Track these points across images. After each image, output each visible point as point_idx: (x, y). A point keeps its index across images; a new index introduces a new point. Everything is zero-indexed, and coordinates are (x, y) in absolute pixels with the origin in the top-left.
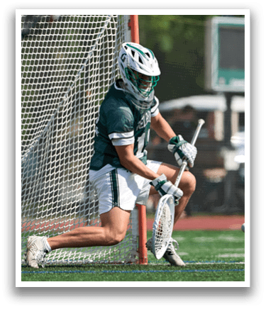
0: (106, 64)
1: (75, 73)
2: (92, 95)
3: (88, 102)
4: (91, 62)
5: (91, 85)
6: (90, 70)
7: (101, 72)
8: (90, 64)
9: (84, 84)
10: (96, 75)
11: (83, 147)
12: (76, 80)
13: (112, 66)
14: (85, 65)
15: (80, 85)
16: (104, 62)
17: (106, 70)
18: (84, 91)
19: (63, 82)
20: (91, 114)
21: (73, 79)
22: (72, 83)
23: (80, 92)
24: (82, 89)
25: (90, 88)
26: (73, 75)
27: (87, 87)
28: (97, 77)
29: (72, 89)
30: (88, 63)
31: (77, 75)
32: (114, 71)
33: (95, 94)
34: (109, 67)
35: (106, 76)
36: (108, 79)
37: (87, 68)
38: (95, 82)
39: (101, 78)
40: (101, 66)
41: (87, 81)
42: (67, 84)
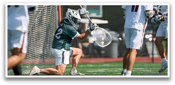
0: (49, 8)
1: (39, 11)
2: (45, 19)
3: (44, 21)
4: (45, 7)
5: (44, 15)
6: (44, 10)
7: (48, 11)
8: (44, 8)
9: (42, 15)
10: (46, 12)
11: (42, 36)
12: (39, 14)
13: (51, 9)
14: (42, 8)
15: (41, 15)
16: (49, 7)
17: (49, 10)
18: (42, 17)
19: (35, 14)
20: (45, 25)
21: (39, 13)
22: (38, 15)
23: (41, 18)
24: (42, 16)
25: (44, 16)
26: (38, 12)
27: (43, 16)
28: (47, 13)
29: (38, 17)
30: (43, 8)
31: (40, 12)
32: (52, 11)
33: (46, 18)
34: (50, 9)
35: (49, 12)
36: (50, 13)
37: (43, 10)
38: (46, 14)
39: (48, 13)
40: (48, 9)
41: (43, 14)
42: (37, 15)
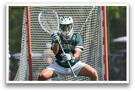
0: (93, 24)
1: (81, 27)
2: (87, 36)
3: (86, 38)
4: (87, 22)
5: (87, 32)
6: (87, 26)
7: (91, 27)
8: (87, 24)
9: (85, 31)
10: (89, 28)
12: (81, 30)
13: (95, 24)
14: (85, 24)
15: (83, 32)
16: (92, 23)
17: (93, 26)
18: (85, 34)
19: (76, 30)
20: (87, 43)
21: (80, 29)
22: (80, 31)
23: (83, 34)
24: (84, 33)
25: (87, 33)
26: (80, 28)
27: (85, 33)
29: (80, 33)
30: (86, 23)
31: (82, 28)
32: (96, 26)
33: (89, 35)
34: (94, 25)
35: (93, 28)
36: (94, 29)
37: (86, 25)
38: (89, 30)
39: (91, 29)
40: (91, 24)
41: (86, 30)
42: (78, 31)
